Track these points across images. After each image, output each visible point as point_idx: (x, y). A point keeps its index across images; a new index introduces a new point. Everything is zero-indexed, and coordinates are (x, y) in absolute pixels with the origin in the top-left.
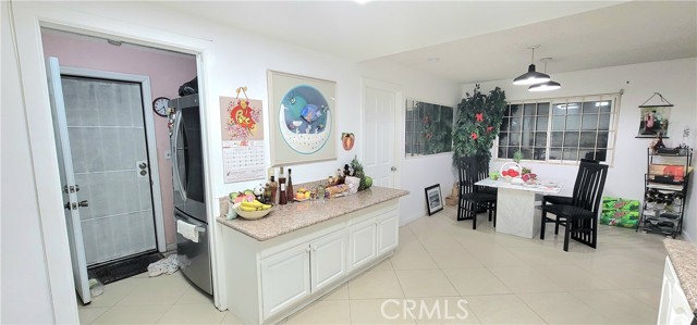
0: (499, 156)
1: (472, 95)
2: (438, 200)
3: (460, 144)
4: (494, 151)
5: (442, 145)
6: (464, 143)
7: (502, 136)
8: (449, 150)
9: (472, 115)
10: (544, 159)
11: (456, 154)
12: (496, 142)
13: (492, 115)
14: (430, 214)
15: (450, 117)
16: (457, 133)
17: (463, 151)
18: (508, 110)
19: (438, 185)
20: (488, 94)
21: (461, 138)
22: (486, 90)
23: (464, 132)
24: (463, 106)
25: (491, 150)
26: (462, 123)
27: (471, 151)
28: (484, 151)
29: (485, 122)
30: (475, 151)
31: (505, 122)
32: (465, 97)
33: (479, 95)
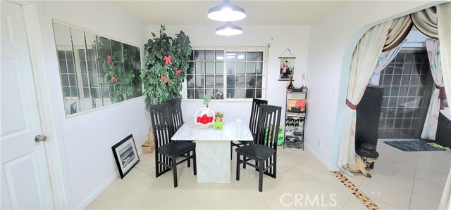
0: (188, 97)
1: (158, 36)
2: (132, 154)
3: (150, 88)
4: (183, 93)
5: (130, 90)
6: (155, 86)
7: (189, 78)
8: (140, 94)
9: (161, 57)
10: (222, 97)
11: (148, 99)
12: (184, 85)
13: (180, 58)
14: (122, 176)
15: (138, 58)
16: (146, 76)
17: (155, 96)
18: (192, 54)
19: (131, 136)
20: (174, 37)
21: (151, 81)
22: (172, 33)
23: (154, 75)
24: (150, 47)
25: (181, 93)
26: (150, 66)
27: (162, 94)
28: (175, 94)
29: (174, 65)
30: (167, 95)
31: (191, 65)
32: (152, 38)
33: (164, 37)
